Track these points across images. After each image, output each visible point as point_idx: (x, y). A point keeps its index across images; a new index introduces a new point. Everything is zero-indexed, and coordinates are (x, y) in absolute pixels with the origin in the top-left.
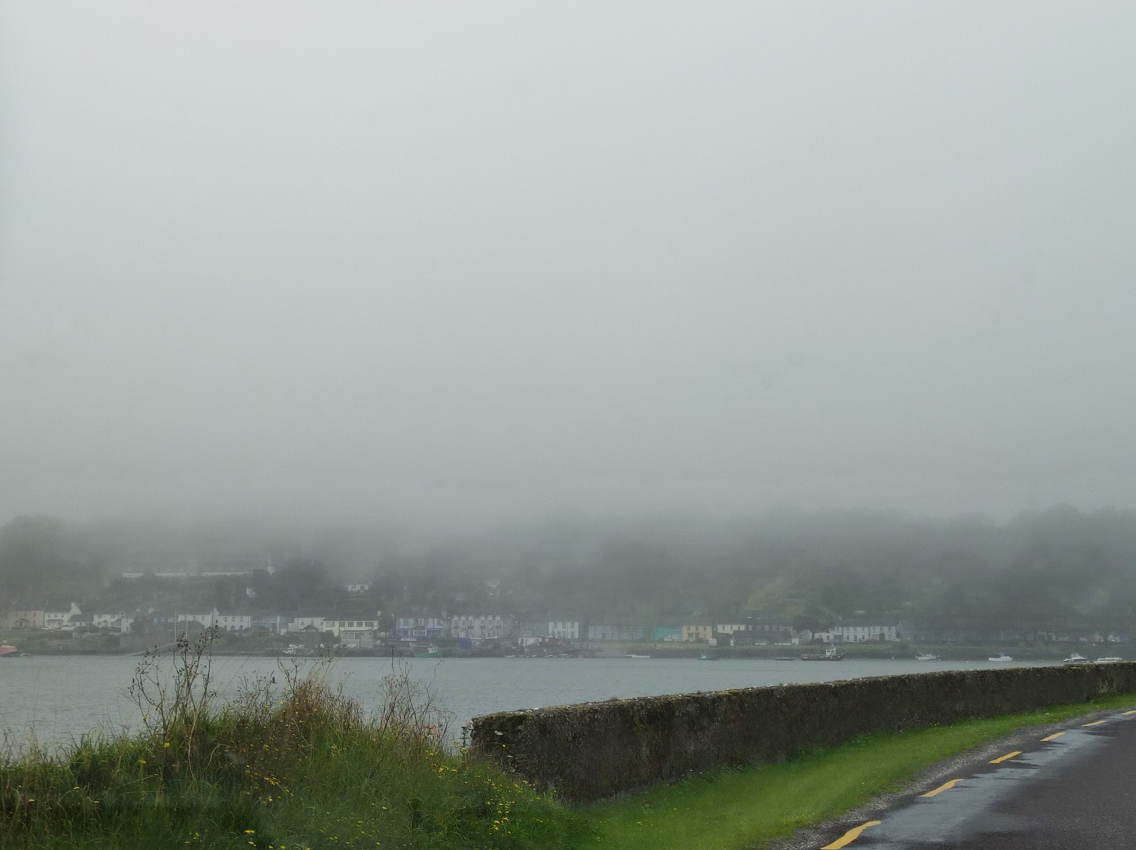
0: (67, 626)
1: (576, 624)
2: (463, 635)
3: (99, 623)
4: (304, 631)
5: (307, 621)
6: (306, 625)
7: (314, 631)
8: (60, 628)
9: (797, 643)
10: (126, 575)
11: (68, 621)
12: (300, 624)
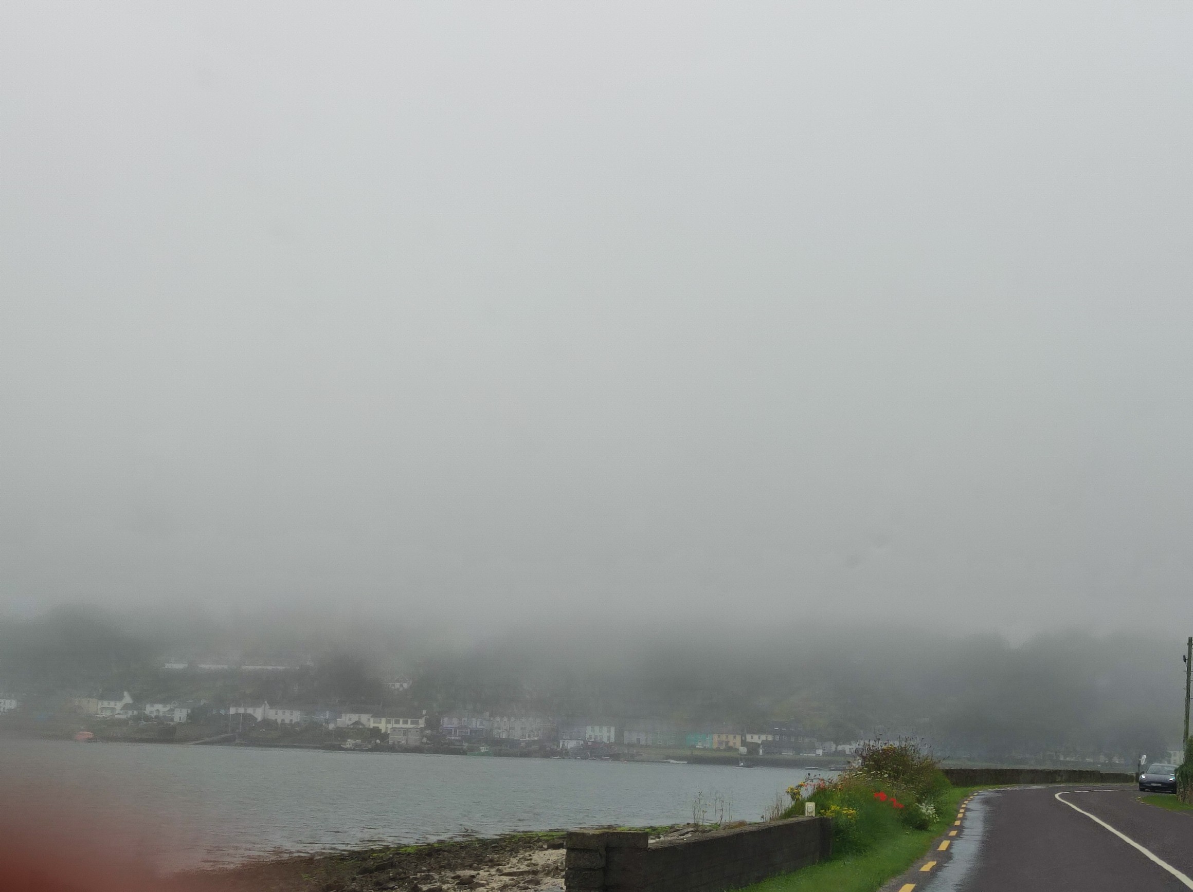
0: (119, 714)
1: (613, 729)
2: (504, 736)
3: (151, 712)
4: (352, 726)
5: (355, 717)
6: (353, 721)
7: (361, 727)
8: (113, 716)
9: (821, 754)
10: (168, 666)
11: (121, 710)
12: (347, 720)
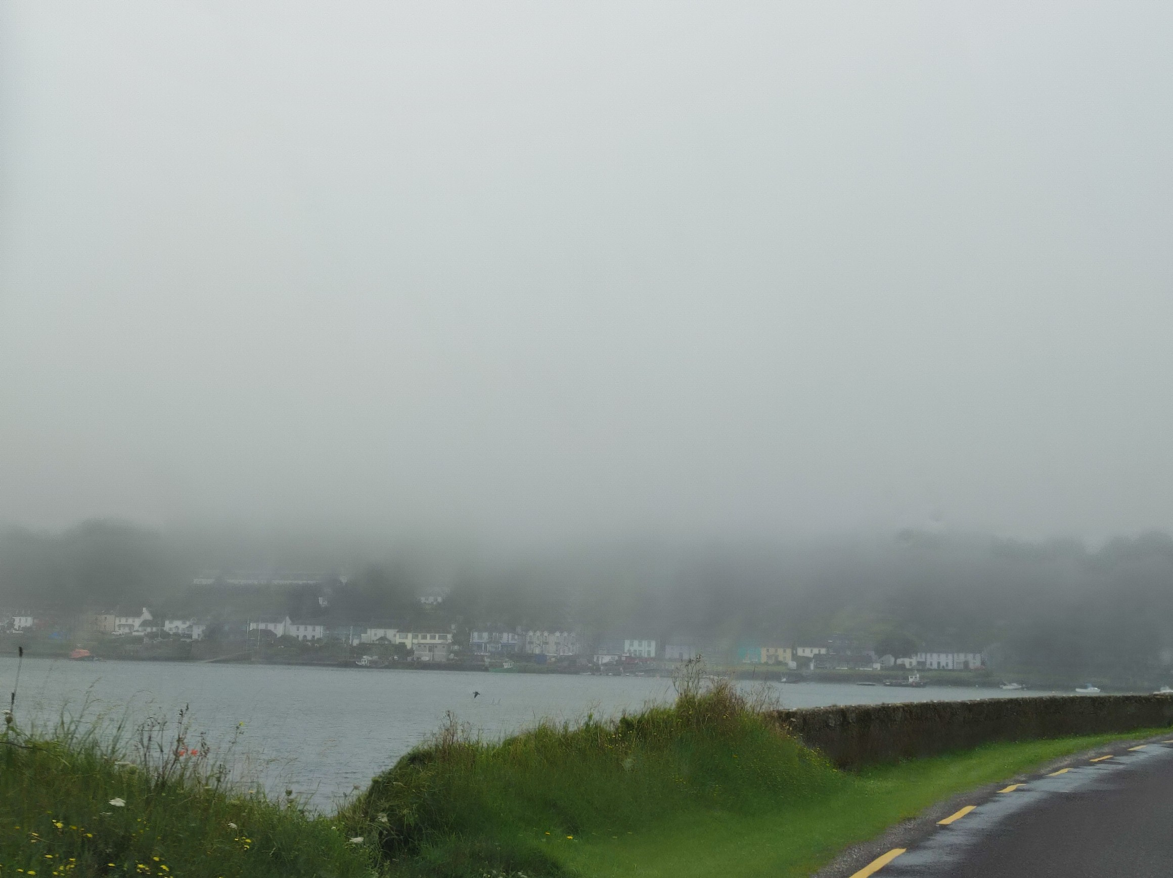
0: (137, 631)
1: (653, 644)
2: (537, 651)
3: (171, 629)
4: (377, 642)
5: (380, 633)
6: (379, 636)
7: (386, 643)
8: (131, 633)
9: (879, 669)
10: (196, 581)
11: (139, 626)
12: (373, 635)
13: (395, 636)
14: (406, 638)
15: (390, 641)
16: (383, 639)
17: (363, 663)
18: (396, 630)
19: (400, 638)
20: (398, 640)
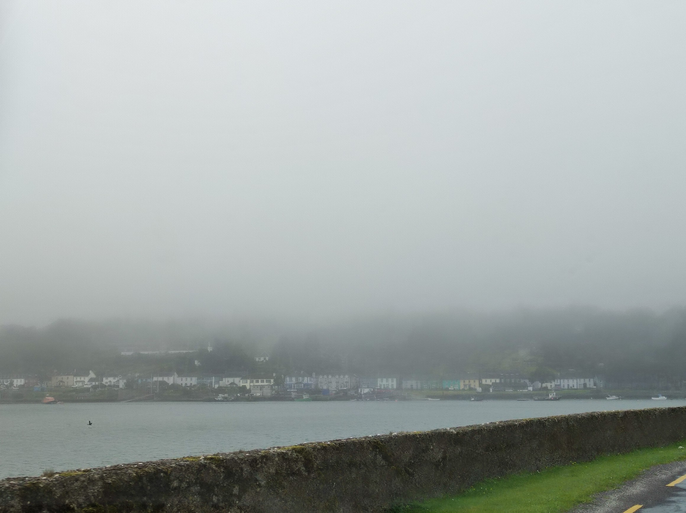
1: (395, 380)
2: (325, 387)
3: (106, 383)
4: (229, 386)
5: (231, 380)
6: (230, 382)
7: (235, 386)
8: (83, 386)
9: (532, 390)
10: (123, 353)
11: (88, 382)
12: (226, 382)
13: (240, 381)
14: (247, 383)
15: (237, 385)
16: (233, 383)
17: (219, 399)
18: (240, 378)
19: (242, 383)
20: (241, 384)
